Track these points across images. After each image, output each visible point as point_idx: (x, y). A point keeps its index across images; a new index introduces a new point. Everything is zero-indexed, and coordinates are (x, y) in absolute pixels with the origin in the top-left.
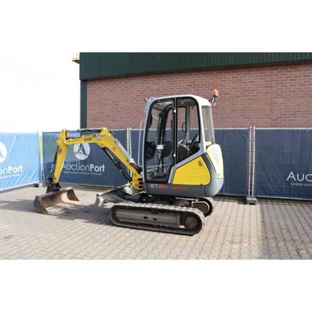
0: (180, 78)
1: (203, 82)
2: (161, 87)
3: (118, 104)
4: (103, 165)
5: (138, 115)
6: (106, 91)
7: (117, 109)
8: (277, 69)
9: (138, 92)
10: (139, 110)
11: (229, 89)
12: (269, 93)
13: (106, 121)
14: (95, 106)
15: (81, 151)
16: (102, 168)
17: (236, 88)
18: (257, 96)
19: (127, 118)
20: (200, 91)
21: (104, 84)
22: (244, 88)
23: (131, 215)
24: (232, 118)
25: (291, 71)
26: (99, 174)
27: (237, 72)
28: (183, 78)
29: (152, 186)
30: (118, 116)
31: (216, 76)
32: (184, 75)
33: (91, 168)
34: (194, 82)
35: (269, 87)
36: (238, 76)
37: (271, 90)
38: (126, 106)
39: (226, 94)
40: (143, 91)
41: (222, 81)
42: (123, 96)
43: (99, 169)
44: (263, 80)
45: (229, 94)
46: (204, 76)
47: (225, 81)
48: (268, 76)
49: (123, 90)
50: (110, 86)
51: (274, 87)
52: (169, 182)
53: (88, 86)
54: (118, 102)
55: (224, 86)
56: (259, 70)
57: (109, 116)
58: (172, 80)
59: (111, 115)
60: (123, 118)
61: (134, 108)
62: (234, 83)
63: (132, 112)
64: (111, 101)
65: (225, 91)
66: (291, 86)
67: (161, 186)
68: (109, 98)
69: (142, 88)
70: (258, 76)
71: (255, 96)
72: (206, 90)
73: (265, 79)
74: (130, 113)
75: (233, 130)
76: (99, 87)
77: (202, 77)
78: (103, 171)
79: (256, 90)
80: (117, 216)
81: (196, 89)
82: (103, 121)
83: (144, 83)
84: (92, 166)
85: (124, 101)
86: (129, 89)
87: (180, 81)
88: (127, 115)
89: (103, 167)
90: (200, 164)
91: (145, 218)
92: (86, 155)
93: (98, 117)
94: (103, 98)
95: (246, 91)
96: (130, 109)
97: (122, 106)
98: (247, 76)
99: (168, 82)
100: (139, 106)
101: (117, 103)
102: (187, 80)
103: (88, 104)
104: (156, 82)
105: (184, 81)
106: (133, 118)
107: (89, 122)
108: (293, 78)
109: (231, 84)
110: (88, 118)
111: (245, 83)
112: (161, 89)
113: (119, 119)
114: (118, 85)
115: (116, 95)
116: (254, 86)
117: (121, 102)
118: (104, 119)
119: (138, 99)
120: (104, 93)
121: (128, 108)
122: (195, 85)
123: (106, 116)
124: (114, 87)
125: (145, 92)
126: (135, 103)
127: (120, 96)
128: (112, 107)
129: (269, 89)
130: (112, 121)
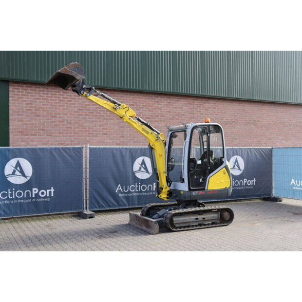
0: (123, 97)
1: (143, 103)
3: (55, 117)
4: (52, 188)
5: (81, 131)
6: (39, 99)
7: (54, 122)
8: (197, 100)
9: (80, 106)
10: (81, 126)
11: (164, 112)
12: (192, 118)
13: (39, 135)
14: (22, 115)
15: (17, 173)
16: (50, 192)
17: (170, 112)
18: (184, 120)
19: (66, 133)
20: (141, 111)
21: (35, 90)
22: (176, 112)
23: (186, 219)
25: (205, 103)
26: (46, 199)
27: (170, 98)
28: (127, 97)
29: (194, 193)
30: (55, 130)
31: (154, 99)
32: (127, 95)
33: (34, 193)
34: (136, 103)
35: (191, 113)
36: (171, 102)
37: (194, 116)
38: (65, 120)
39: (162, 116)
40: (86, 105)
41: (158, 104)
42: (61, 108)
43: (47, 193)
44: (188, 107)
45: (164, 116)
46: (144, 97)
47: (161, 104)
48: (192, 104)
49: (62, 101)
50: (44, 94)
51: (195, 114)
52: (206, 189)
53: (11, 88)
54: (56, 114)
55: (161, 109)
56: (185, 99)
57: (43, 130)
59: (45, 129)
60: (62, 133)
61: (75, 122)
63: (73, 127)
64: (45, 112)
65: (161, 114)
66: (206, 114)
67: (201, 192)
68: (42, 108)
70: (185, 104)
71: (183, 119)
72: (146, 111)
73: (189, 106)
74: (71, 128)
76: (29, 93)
77: (143, 98)
78: (52, 195)
79: (184, 115)
82: (36, 135)
84: (35, 191)
85: (63, 114)
86: (69, 101)
87: (123, 99)
88: (66, 130)
89: (52, 190)
90: (225, 174)
91: (197, 219)
92: (26, 177)
93: (27, 129)
94: (35, 107)
95: (177, 115)
96: (70, 123)
97: (61, 119)
98: (177, 102)
100: (81, 121)
101: (53, 115)
102: (130, 100)
103: (11, 112)
105: (127, 100)
106: (75, 133)
107: (13, 135)
108: (206, 108)
109: (166, 108)
110: (10, 131)
111: (176, 108)
113: (57, 134)
114: (55, 94)
115: (53, 105)
116: (182, 112)
117: (59, 114)
118: (36, 133)
119: (80, 113)
120: (35, 102)
121: (68, 122)
122: (137, 105)
123: (39, 129)
124: (50, 95)
125: (88, 107)
126: (76, 117)
127: (58, 107)
128: (47, 119)
129: (192, 115)
130: (47, 135)
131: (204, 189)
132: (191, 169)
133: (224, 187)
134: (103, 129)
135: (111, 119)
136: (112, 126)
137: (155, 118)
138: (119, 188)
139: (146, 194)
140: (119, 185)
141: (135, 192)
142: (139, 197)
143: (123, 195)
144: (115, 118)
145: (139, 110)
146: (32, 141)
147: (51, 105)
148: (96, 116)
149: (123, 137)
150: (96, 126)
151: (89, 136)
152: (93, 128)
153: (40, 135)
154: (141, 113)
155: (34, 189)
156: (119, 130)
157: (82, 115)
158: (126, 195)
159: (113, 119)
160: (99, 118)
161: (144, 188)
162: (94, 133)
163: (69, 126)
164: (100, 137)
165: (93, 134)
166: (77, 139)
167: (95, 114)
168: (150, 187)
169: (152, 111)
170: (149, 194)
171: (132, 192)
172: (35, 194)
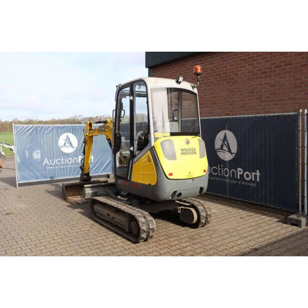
24: (294, 99)
45: (291, 64)
52: (129, 179)
53: (153, 73)
67: (125, 183)
72: (261, 63)
75: (278, 116)
80: (95, 210)
91: (108, 215)
112: (215, 68)
131: (126, 179)
132: (117, 149)
133: (148, 183)
134: (213, 97)
135: (220, 84)
137: (275, 71)
144: (224, 82)
145: (252, 64)
149: (233, 104)
159: (223, 84)
160: (209, 86)
162: (205, 103)
164: (209, 107)
167: (206, 81)
169: (271, 61)
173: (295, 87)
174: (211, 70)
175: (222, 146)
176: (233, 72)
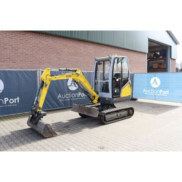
0: (60, 40)
1: (71, 45)
2: (49, 43)
3: (17, 50)
4: (18, 97)
5: (34, 60)
7: (17, 54)
9: (34, 44)
10: (34, 57)
11: (82, 51)
13: (6, 62)
16: (17, 100)
17: (85, 51)
18: (92, 56)
19: (25, 61)
20: (70, 50)
26: (14, 105)
29: (114, 99)
30: (18, 59)
31: (77, 43)
33: (5, 101)
34: (67, 45)
35: (96, 53)
38: (24, 53)
39: (81, 54)
40: (37, 44)
41: (79, 46)
42: (22, 45)
43: (14, 101)
45: (82, 54)
46: (71, 42)
47: (81, 47)
48: (96, 48)
49: (22, 40)
54: (17, 48)
57: (10, 58)
58: (55, 40)
59: (11, 58)
61: (30, 54)
62: (84, 48)
64: (11, 47)
65: (81, 52)
67: (118, 99)
68: (8, 44)
69: (36, 42)
70: (93, 47)
72: (72, 50)
73: (95, 49)
74: (28, 58)
78: (18, 102)
79: (92, 54)
80: (106, 118)
81: (68, 48)
82: (4, 62)
83: (37, 39)
85: (22, 49)
86: (27, 40)
87: (60, 42)
88: (25, 59)
89: (18, 99)
90: (129, 87)
91: (117, 115)
95: (89, 53)
96: (27, 55)
97: (21, 52)
99: (53, 41)
100: (34, 54)
101: (16, 49)
102: (63, 42)
104: (46, 40)
106: (30, 62)
108: (103, 51)
111: (88, 49)
112: (49, 45)
113: (19, 62)
114: (17, 35)
115: (16, 42)
116: (91, 52)
117: (20, 48)
118: (4, 60)
119: (34, 49)
120: (3, 39)
121: (26, 54)
122: (67, 46)
123: (7, 58)
124: (13, 35)
125: (38, 45)
126: (31, 52)
127: (19, 44)
128: (12, 51)
129: (96, 54)
130: (12, 62)
131: (119, 97)
132: (114, 84)
133: (128, 95)
134: (48, 59)
135: (53, 53)
136: (53, 58)
138: (60, 96)
139: (74, 99)
140: (60, 94)
141: (69, 98)
142: (71, 101)
143: (62, 100)
144: (55, 53)
145: (69, 49)
146: (2, 66)
147: (15, 42)
148: (44, 51)
149: (60, 65)
150: (43, 58)
151: (39, 64)
152: (41, 59)
153: (8, 62)
154: (69, 51)
155: (5, 99)
156: (57, 60)
157: (35, 50)
158: (64, 100)
159: (54, 54)
160: (45, 53)
161: (73, 96)
163: (27, 57)
165: (42, 62)
166: (32, 65)
167: (43, 50)
168: (77, 95)
169: (76, 50)
170: (76, 99)
171: (67, 99)
172: (7, 102)
173: (84, 62)
174: (47, 45)
175: (71, 84)
176: (60, 50)
